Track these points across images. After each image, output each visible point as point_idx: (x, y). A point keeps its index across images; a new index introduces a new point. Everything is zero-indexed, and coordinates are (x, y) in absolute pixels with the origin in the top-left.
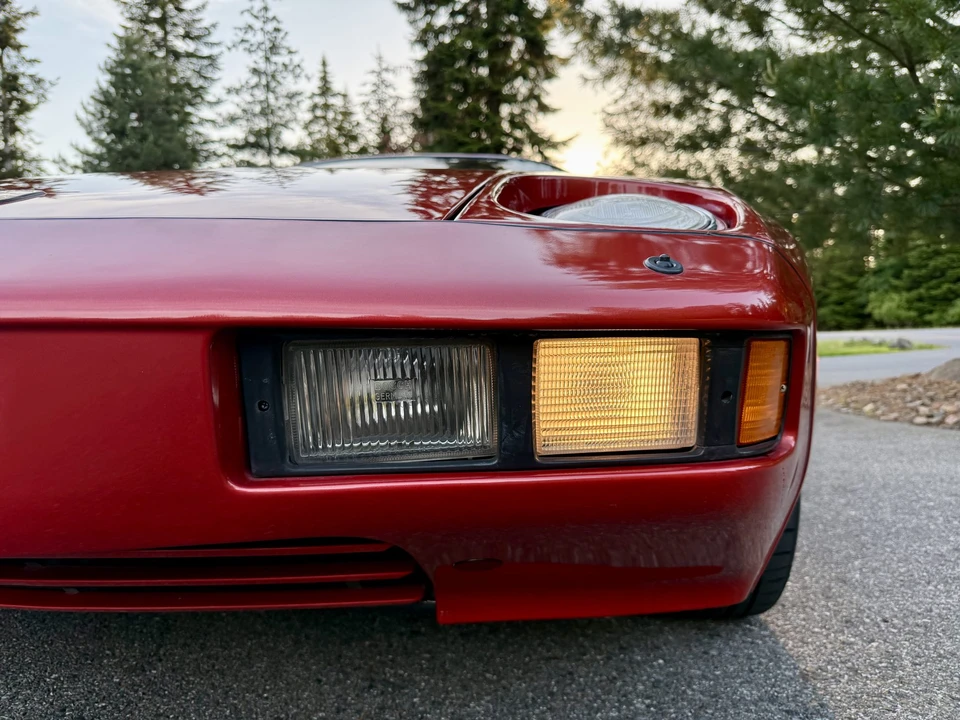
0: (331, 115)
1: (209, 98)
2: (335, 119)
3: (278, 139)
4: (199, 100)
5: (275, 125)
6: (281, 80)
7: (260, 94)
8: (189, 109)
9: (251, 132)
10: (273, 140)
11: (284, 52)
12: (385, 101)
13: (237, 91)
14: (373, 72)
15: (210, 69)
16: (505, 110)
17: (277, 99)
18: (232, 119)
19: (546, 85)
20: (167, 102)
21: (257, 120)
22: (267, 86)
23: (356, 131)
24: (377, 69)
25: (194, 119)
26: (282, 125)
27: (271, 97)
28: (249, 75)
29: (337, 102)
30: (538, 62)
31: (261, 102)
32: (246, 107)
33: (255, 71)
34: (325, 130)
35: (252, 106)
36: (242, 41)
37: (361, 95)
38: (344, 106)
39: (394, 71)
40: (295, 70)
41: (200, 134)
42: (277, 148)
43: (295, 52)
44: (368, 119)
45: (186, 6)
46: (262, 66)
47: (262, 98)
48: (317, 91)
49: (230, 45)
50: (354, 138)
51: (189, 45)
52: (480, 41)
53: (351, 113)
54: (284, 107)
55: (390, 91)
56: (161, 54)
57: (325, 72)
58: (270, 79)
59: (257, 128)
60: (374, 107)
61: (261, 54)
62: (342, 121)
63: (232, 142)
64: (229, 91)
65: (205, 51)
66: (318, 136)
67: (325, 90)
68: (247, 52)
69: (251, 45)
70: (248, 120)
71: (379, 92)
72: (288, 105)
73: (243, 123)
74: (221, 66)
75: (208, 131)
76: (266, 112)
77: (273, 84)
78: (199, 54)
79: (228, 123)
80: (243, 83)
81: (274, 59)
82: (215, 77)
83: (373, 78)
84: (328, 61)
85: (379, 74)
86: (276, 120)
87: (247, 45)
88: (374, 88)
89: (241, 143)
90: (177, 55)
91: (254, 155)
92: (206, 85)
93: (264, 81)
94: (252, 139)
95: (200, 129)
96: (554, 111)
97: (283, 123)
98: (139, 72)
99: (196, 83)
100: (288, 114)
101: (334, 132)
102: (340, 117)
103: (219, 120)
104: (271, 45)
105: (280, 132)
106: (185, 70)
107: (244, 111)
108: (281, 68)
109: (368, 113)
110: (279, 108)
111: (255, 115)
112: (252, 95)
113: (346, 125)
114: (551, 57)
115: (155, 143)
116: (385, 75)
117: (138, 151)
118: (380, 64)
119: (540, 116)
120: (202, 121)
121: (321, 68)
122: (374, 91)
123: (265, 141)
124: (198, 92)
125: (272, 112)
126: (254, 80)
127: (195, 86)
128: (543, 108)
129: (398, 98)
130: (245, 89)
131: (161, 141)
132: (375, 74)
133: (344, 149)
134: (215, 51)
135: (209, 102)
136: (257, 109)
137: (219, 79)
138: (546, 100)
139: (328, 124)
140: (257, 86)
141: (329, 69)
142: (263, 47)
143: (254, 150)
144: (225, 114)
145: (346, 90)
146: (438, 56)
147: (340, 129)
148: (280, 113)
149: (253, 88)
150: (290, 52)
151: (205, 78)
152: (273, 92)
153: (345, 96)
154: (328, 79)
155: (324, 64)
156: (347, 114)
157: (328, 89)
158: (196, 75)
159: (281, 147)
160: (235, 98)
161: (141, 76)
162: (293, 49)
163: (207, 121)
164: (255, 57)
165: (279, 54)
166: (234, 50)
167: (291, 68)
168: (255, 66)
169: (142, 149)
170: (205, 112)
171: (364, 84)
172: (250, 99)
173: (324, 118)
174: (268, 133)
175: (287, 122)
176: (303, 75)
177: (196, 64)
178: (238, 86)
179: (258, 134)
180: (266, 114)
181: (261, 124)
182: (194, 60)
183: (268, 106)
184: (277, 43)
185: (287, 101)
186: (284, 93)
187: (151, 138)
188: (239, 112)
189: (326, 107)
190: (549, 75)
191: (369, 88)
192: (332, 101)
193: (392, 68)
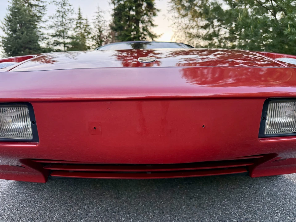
0: (82, 26)
1: (43, 19)
2: (83, 27)
3: (66, 33)
4: (39, 20)
5: (65, 29)
6: (67, 14)
7: (60, 19)
8: (36, 23)
9: (57, 31)
10: (65, 34)
11: (68, 5)
12: (101, 22)
13: (53, 18)
14: (96, 12)
15: (43, 10)
16: (141, 25)
17: (66, 20)
18: (51, 27)
19: (153, 18)
20: (30, 21)
21: (59, 27)
22: (63, 16)
23: (90, 31)
24: (98, 11)
25: (38, 26)
26: (68, 29)
27: (64, 19)
28: (56, 12)
29: (84, 22)
30: (151, 10)
31: (61, 21)
32: (56, 23)
33: (58, 11)
34: (80, 31)
35: (58, 22)
36: (54, 1)
37: (93, 20)
38: (86, 23)
39: (104, 12)
40: (72, 11)
41: (40, 32)
42: (66, 36)
43: (72, 5)
44: (95, 27)
46: (60, 9)
47: (61, 20)
48: (78, 18)
49: (50, 2)
50: (89, 33)
51: (35, 2)
52: (133, 4)
53: (89, 26)
54: (68, 23)
55: (102, 19)
56: (26, 5)
57: (80, 12)
58: (63, 14)
59: (59, 30)
60: (97, 23)
61: (60, 5)
62: (86, 28)
63: (51, 34)
64: (50, 18)
65: (41, 4)
66: (78, 33)
67: (80, 18)
68: (55, 5)
69: (57, 3)
70: (56, 27)
71: (99, 19)
72: (69, 22)
73: (55, 28)
74: (47, 9)
75: (42, 30)
76: (62, 24)
77: (64, 16)
78: (39, 5)
79: (50, 28)
80: (54, 15)
81: (64, 7)
82: (45, 13)
83: (97, 14)
85: (99, 13)
86: (66, 27)
87: (55, 3)
88: (97, 17)
89: (54, 35)
90: (32, 5)
91: (59, 38)
92: (42, 15)
93: (61, 15)
94: (58, 33)
95: (40, 30)
96: (156, 26)
97: (68, 28)
98: (20, 11)
99: (38, 14)
100: (69, 25)
101: (83, 31)
103: (47, 27)
104: (63, 3)
105: (67, 31)
106: (34, 10)
107: (55, 24)
108: (67, 10)
109: (95, 25)
110: (67, 23)
111: (59, 26)
112: (57, 19)
113: (87, 29)
114: (155, 9)
115: (27, 34)
116: (100, 13)
117: (21, 37)
118: (99, 10)
119: (152, 27)
120: (41, 27)
121: (78, 11)
122: (97, 19)
123: (62, 34)
124: (39, 18)
125: (64, 25)
126: (58, 14)
127: (38, 16)
128: (152, 25)
129: (105, 21)
130: (55, 17)
131: (28, 34)
132: (97, 13)
133: (86, 37)
134: (44, 4)
135: (43, 21)
136: (59, 24)
137: (46, 13)
138: (153, 23)
139: (81, 29)
140: (59, 16)
141: (81, 11)
142: (61, 3)
143: (59, 37)
144: (49, 25)
145: (87, 18)
146: (120, 8)
147: (85, 30)
148: (67, 25)
149: (58, 17)
150: (70, 5)
151: (41, 13)
152: (64, 18)
153: (86, 20)
154: (81, 14)
155: (79, 9)
156: (87, 26)
157: (81, 18)
158: (38, 12)
159: (67, 36)
160: (52, 20)
161: (21, 12)
162: (71, 5)
163: (42, 27)
164: (58, 6)
165: (66, 6)
166: (51, 4)
167: (70, 10)
168: (58, 10)
169: (22, 36)
170: (41, 24)
171: (94, 16)
172: (57, 20)
173: (80, 27)
174: (63, 31)
175: (69, 28)
176: (74, 13)
177: (38, 8)
178: (53, 16)
179: (60, 32)
180: (62, 25)
181: (61, 28)
182: (38, 7)
183: (63, 23)
184: (65, 2)
185: (69, 21)
186: (68, 19)
187: (25, 33)
188: (53, 25)
189: (81, 23)
190: (154, 15)
191: (95, 17)
192: (82, 21)
193: (103, 11)
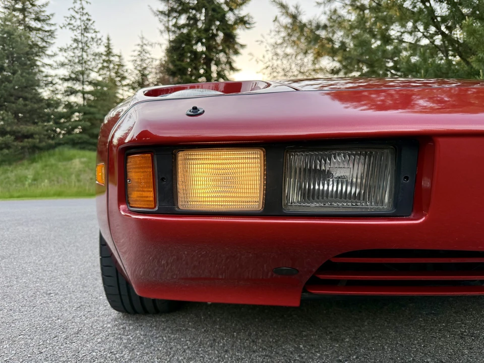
0: (111, 66)
1: (49, 52)
2: (114, 68)
3: (88, 76)
4: (41, 54)
5: (87, 69)
6: (90, 46)
7: (78, 53)
8: (36, 58)
9: (72, 72)
10: (85, 76)
11: (92, 31)
12: (145, 60)
13: (65, 50)
14: (138, 45)
15: (49, 37)
16: (214, 68)
17: (87, 55)
18: (63, 65)
19: (234, 58)
20: (27, 54)
21: (76, 66)
22: (83, 49)
23: (126, 74)
24: (141, 44)
25: (38, 63)
26: (90, 69)
27: (84, 54)
28: (72, 42)
29: (116, 59)
30: (231, 45)
31: (79, 57)
32: (70, 59)
33: (76, 40)
34: (108, 73)
35: (74, 58)
36: (69, 24)
37: (132, 56)
38: (119, 62)
39: (151, 45)
40: (98, 41)
41: (42, 72)
42: (87, 81)
43: (99, 32)
44: (136, 69)
45: (37, 3)
46: (79, 38)
47: (79, 55)
48: (105, 53)
49: (62, 25)
50: (124, 78)
51: (37, 24)
52: (203, 33)
53: (123, 66)
54: (91, 60)
55: (148, 55)
56: (21, 28)
57: (109, 44)
58: (84, 45)
59: (77, 70)
60: (139, 63)
61: (79, 31)
62: (118, 69)
63: (62, 77)
64: (61, 50)
65: (47, 28)
66: (104, 76)
67: (109, 53)
68: (71, 30)
69: (74, 26)
70: (71, 66)
71: (142, 55)
72: (94, 59)
73: (69, 67)
74: (56, 36)
75: (46, 70)
76: (81, 62)
77: (86, 48)
78: (43, 29)
79: (59, 67)
80: (69, 46)
81: (86, 34)
82: (52, 42)
83: (139, 48)
84: (111, 38)
85: (142, 46)
86: (87, 66)
87: (72, 26)
88: (139, 53)
89: (67, 78)
90: (31, 29)
91: (74, 84)
92: (47, 46)
93: (80, 46)
94: (73, 76)
95: (42, 69)
96: (237, 70)
97: (91, 68)
98: (12, 36)
99: (40, 43)
100: (94, 63)
101: (113, 74)
102: (117, 67)
103: (55, 64)
104: (85, 27)
105: (90, 73)
106: (34, 37)
107: (70, 61)
108: (90, 39)
109: (136, 65)
110: (89, 60)
111: (75, 64)
112: (74, 53)
113: (120, 71)
114: (237, 43)
115: (21, 75)
116: (145, 47)
117: (11, 79)
118: (142, 42)
119: (232, 72)
120: (44, 65)
121: (107, 41)
122: (139, 55)
123: (81, 77)
124: (43, 49)
125: (85, 62)
126: (75, 45)
127: (41, 46)
128: (232, 68)
129: (152, 59)
130: (70, 49)
131: (24, 74)
132: (140, 46)
133: (118, 84)
134: (53, 28)
135: (48, 55)
136: (77, 60)
137: (54, 43)
138: (234, 65)
139: (110, 71)
140: (76, 48)
141: (111, 42)
142: (80, 28)
143: (75, 82)
144: (58, 62)
145: (120, 53)
146: (182, 39)
147: (116, 73)
148: (89, 63)
149: (74, 49)
150: (95, 32)
151: (46, 42)
152: (85, 52)
153: (120, 56)
154: (111, 47)
155: (108, 39)
156: (121, 65)
157: (110, 52)
158: (40, 40)
159: (89, 80)
160: (65, 54)
161: (14, 38)
162: (97, 30)
163: (46, 65)
164: (75, 33)
165: (89, 32)
166: (64, 28)
167: (95, 40)
168: (76, 38)
169: (13, 78)
170: (46, 60)
171: (134, 51)
172: (73, 55)
173: (108, 67)
174: (82, 73)
175: (93, 68)
176: (102, 44)
177: (41, 34)
178: (65, 47)
179: (76, 73)
180: (82, 63)
181: (79, 68)
182: (41, 32)
183: (83, 59)
184: (88, 26)
185: (94, 57)
186: (92, 53)
187: (19, 72)
188: (66, 61)
189: (109, 61)
190: (236, 52)
191: (136, 53)
192: (112, 58)
193: (150, 43)
